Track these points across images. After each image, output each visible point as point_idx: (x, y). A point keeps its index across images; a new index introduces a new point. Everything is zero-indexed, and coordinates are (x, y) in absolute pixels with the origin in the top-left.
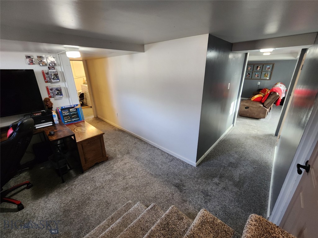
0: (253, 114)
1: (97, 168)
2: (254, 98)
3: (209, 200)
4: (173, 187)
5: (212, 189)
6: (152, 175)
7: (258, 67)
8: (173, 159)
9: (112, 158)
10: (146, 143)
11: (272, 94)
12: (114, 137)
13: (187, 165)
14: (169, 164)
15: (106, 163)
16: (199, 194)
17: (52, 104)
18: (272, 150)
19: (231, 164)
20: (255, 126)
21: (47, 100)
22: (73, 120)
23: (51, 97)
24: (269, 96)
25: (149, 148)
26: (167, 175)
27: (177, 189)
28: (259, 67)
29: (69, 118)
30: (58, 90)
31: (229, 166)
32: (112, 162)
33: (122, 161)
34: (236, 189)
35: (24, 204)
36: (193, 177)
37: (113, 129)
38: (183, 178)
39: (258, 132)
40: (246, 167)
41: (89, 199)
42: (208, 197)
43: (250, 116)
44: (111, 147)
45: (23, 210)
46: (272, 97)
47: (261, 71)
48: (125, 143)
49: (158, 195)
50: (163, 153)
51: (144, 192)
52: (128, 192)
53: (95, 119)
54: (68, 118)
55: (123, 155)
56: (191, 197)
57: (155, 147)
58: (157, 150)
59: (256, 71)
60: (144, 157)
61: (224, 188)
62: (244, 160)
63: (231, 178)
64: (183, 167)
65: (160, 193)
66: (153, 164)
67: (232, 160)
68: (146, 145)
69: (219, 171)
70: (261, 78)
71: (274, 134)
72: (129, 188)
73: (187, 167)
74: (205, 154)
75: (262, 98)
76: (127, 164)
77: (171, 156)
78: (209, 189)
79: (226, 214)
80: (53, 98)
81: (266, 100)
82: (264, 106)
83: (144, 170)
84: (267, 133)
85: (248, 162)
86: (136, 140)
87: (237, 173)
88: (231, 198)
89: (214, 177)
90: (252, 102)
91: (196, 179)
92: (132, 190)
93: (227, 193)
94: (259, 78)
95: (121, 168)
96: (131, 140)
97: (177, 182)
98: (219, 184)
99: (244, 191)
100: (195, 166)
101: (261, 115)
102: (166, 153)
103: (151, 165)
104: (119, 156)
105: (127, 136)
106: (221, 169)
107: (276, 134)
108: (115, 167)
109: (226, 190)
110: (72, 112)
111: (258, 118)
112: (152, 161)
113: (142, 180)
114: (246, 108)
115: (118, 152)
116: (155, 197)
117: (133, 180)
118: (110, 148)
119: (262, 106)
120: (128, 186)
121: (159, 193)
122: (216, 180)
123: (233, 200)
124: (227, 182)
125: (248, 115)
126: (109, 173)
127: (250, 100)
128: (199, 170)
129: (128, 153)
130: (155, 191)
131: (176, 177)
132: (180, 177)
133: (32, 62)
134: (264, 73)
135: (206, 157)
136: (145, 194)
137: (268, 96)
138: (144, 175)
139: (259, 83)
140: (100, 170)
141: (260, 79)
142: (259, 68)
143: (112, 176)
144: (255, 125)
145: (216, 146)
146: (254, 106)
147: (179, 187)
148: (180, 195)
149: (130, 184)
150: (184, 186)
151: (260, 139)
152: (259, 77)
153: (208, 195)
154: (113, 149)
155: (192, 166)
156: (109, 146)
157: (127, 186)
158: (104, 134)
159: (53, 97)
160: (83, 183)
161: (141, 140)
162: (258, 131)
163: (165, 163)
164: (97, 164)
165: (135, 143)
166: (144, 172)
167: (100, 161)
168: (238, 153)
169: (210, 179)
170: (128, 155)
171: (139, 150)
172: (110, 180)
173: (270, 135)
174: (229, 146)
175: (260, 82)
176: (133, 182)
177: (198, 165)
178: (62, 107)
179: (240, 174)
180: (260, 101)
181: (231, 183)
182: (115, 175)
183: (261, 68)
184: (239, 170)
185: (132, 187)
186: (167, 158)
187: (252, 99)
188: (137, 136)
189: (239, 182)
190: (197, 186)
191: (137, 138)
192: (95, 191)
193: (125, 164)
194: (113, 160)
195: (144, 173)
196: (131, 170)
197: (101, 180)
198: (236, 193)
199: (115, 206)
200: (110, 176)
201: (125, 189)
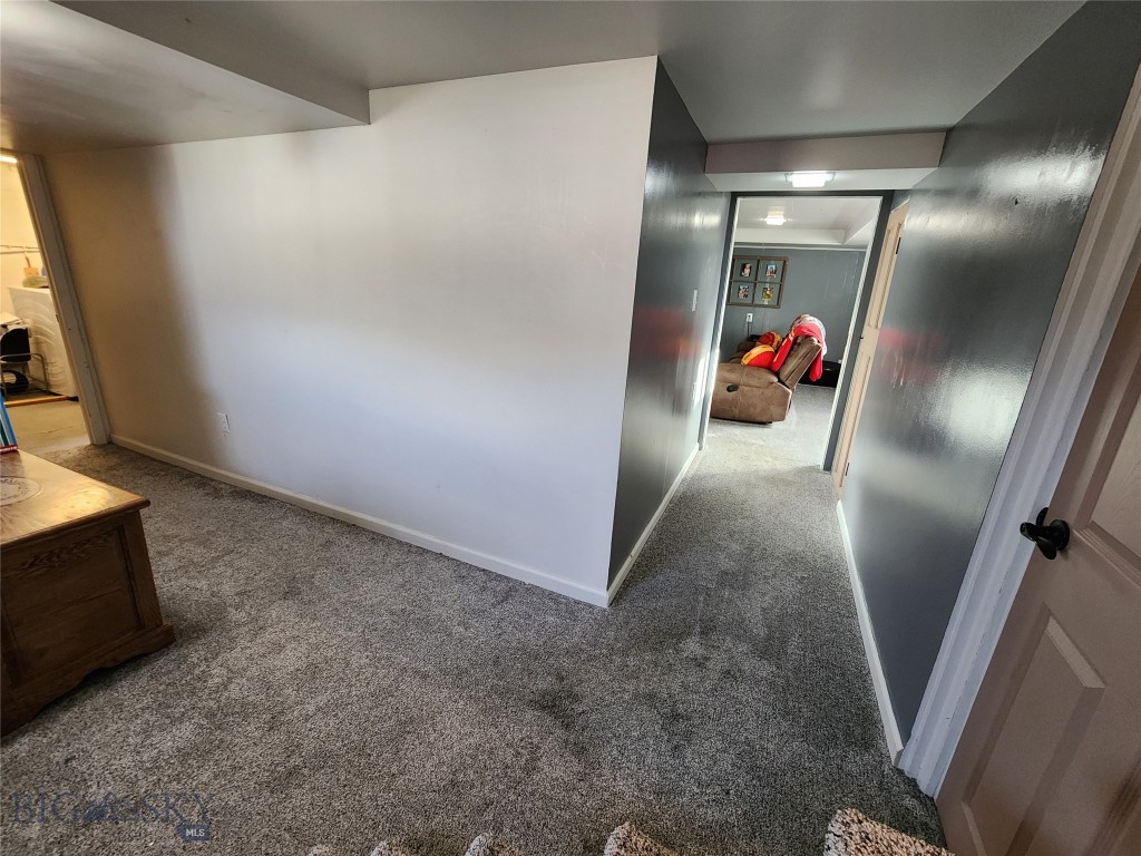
0: (752, 410)
1: (101, 698)
2: (752, 357)
3: (688, 736)
4: (529, 715)
5: (685, 687)
6: (425, 676)
7: (744, 267)
8: (510, 589)
9: (197, 631)
10: (378, 538)
11: (800, 344)
13: (571, 608)
14: (497, 613)
15: (162, 663)
16: (642, 722)
18: (829, 515)
19: (725, 578)
20: (761, 446)
24: (792, 349)
25: (396, 556)
26: (496, 663)
27: (549, 720)
28: (748, 266)
31: (721, 584)
32: (195, 653)
33: (255, 635)
34: (765, 670)
36: (604, 651)
38: (566, 663)
39: (777, 463)
40: (776, 582)
42: (682, 725)
43: (743, 416)
44: (193, 578)
46: (802, 351)
47: (753, 278)
49: (465, 768)
50: (464, 571)
51: (394, 769)
53: (97, 451)
55: (263, 608)
56: (614, 742)
57: (422, 551)
58: (434, 564)
59: (740, 278)
60: (375, 601)
61: (728, 672)
62: (762, 558)
63: (740, 630)
64: (559, 615)
65: (473, 757)
66: (425, 624)
67: (725, 563)
68: (380, 549)
69: (693, 608)
70: (756, 302)
71: (822, 466)
72: (306, 771)
73: (572, 613)
74: (633, 553)
75: (773, 355)
76: (289, 646)
77: (500, 578)
78: (676, 688)
79: (759, 778)
81: (784, 363)
82: (780, 381)
83: (380, 659)
84: (801, 464)
85: (777, 563)
86: (328, 528)
87: (755, 607)
88: (762, 708)
89: (681, 637)
90: (746, 370)
91: (618, 660)
92: (321, 778)
93: (742, 691)
94: (749, 301)
95: (254, 671)
96: (303, 531)
97: (542, 685)
98: (706, 659)
99: (796, 670)
100: (605, 606)
101: (775, 410)
102: (478, 569)
103: (413, 633)
104: (240, 615)
105: (284, 517)
106: (696, 600)
107: (828, 467)
108: (217, 674)
109: (735, 679)
111: (764, 420)
112: (419, 614)
114: (729, 390)
115: (233, 598)
116: (453, 784)
117: (326, 725)
118: (184, 580)
119: (776, 380)
120: (299, 761)
121: (469, 760)
122: (692, 646)
123: (770, 712)
124: (730, 645)
125: (736, 412)
126: (178, 712)
127: (740, 362)
128: (621, 619)
129: (291, 593)
130: (446, 756)
131: (534, 665)
132: (551, 661)
134: (762, 285)
135: (637, 565)
136: (400, 781)
137: (788, 350)
138: (385, 683)
139: (750, 317)
140: (120, 707)
141: (753, 305)
142: (747, 271)
143: (201, 726)
144: (762, 443)
145: (664, 519)
146: (754, 382)
147: (556, 705)
148: (566, 742)
149: (309, 746)
150: (576, 698)
151: (788, 483)
152: (750, 296)
153: (676, 717)
154: (203, 584)
155: (591, 606)
156: (179, 573)
157: (296, 761)
158: (146, 503)
161: (352, 527)
162: (776, 459)
163: (480, 613)
164: (101, 675)
165: (327, 544)
166: (382, 672)
168: (737, 536)
169: (668, 647)
170: (289, 603)
171: (346, 572)
172: (183, 755)
173: (812, 469)
174: (705, 515)
175: (751, 315)
176: (328, 735)
177: (616, 601)
179: (763, 609)
180: (769, 365)
181: (743, 648)
182: (218, 718)
183: (754, 269)
184: (756, 594)
185: (323, 759)
186: (484, 589)
187: (745, 361)
188: (335, 512)
189: (769, 638)
190: (631, 688)
191: (332, 520)
193: (279, 647)
194: (202, 641)
195: (381, 675)
196: (313, 670)
197: (127, 761)
198: (772, 684)
200: (186, 731)
201: (283, 781)
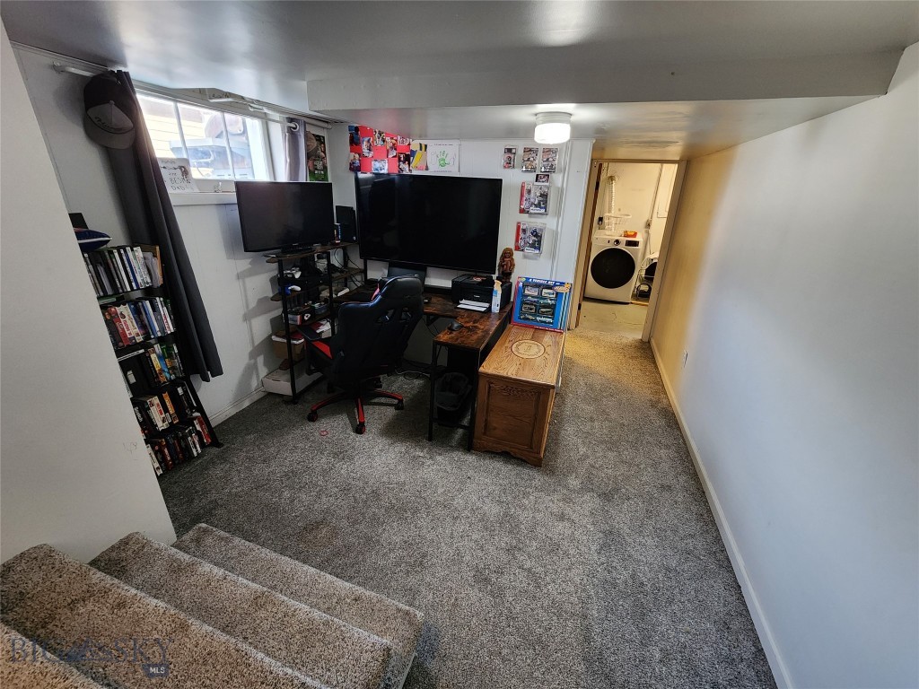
6: (587, 640)
9: (551, 472)
12: (626, 423)
15: (526, 472)
17: (513, 265)
21: (508, 254)
22: (538, 319)
23: (517, 248)
25: (698, 544)
29: (533, 311)
30: (536, 236)
32: (538, 478)
33: (564, 500)
35: (367, 429)
37: (651, 397)
41: (416, 511)
45: (359, 435)
48: (637, 461)
52: (474, 594)
54: (531, 309)
55: (585, 489)
72: (489, 587)
76: (567, 524)
80: (521, 253)
83: (584, 590)
86: (683, 478)
92: (488, 600)
95: (539, 516)
96: (665, 466)
103: (625, 605)
104: (574, 482)
105: (667, 447)
108: (529, 501)
110: (545, 298)
113: (540, 611)
115: (582, 471)
117: (521, 581)
118: (580, 441)
129: (606, 497)
133: (509, 164)
136: (498, 661)
138: (568, 607)
140: (498, 475)
149: (504, 580)
154: (582, 450)
157: (493, 577)
159: (523, 250)
160: (446, 471)
165: (667, 488)
166: (574, 599)
167: (519, 456)
170: (597, 500)
171: (649, 518)
172: (483, 519)
176: (514, 588)
178: (528, 279)
185: (498, 594)
191: (695, 476)
192: (439, 511)
193: (562, 517)
194: (546, 478)
195: (572, 600)
196: (555, 548)
199: (421, 587)
